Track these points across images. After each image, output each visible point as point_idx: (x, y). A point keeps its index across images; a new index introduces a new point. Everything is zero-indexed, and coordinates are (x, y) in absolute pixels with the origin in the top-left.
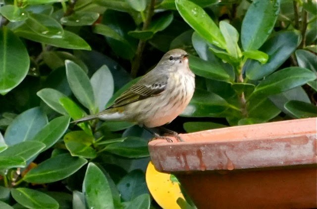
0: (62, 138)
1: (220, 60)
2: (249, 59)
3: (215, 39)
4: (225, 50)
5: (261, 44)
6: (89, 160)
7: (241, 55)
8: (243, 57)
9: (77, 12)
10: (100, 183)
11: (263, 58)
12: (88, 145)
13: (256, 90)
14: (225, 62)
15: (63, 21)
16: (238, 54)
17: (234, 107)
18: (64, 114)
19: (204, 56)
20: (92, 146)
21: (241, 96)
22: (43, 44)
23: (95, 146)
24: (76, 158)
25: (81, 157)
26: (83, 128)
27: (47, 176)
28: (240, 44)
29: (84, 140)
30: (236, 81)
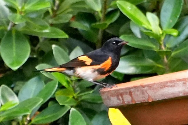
0: (54, 94)
1: (149, 37)
2: (167, 35)
3: (144, 24)
4: (151, 30)
5: (173, 25)
6: (72, 107)
7: (161, 33)
8: (163, 34)
9: (59, 15)
10: (79, 120)
11: (175, 33)
12: (71, 97)
13: (173, 54)
14: (151, 37)
15: (51, 21)
16: (159, 32)
17: (160, 66)
18: (54, 79)
19: (139, 36)
20: (74, 97)
21: (164, 58)
22: (40, 37)
23: (76, 98)
24: (63, 106)
25: (66, 105)
26: (67, 87)
27: (46, 119)
28: (160, 26)
29: (68, 94)
30: (160, 49)
